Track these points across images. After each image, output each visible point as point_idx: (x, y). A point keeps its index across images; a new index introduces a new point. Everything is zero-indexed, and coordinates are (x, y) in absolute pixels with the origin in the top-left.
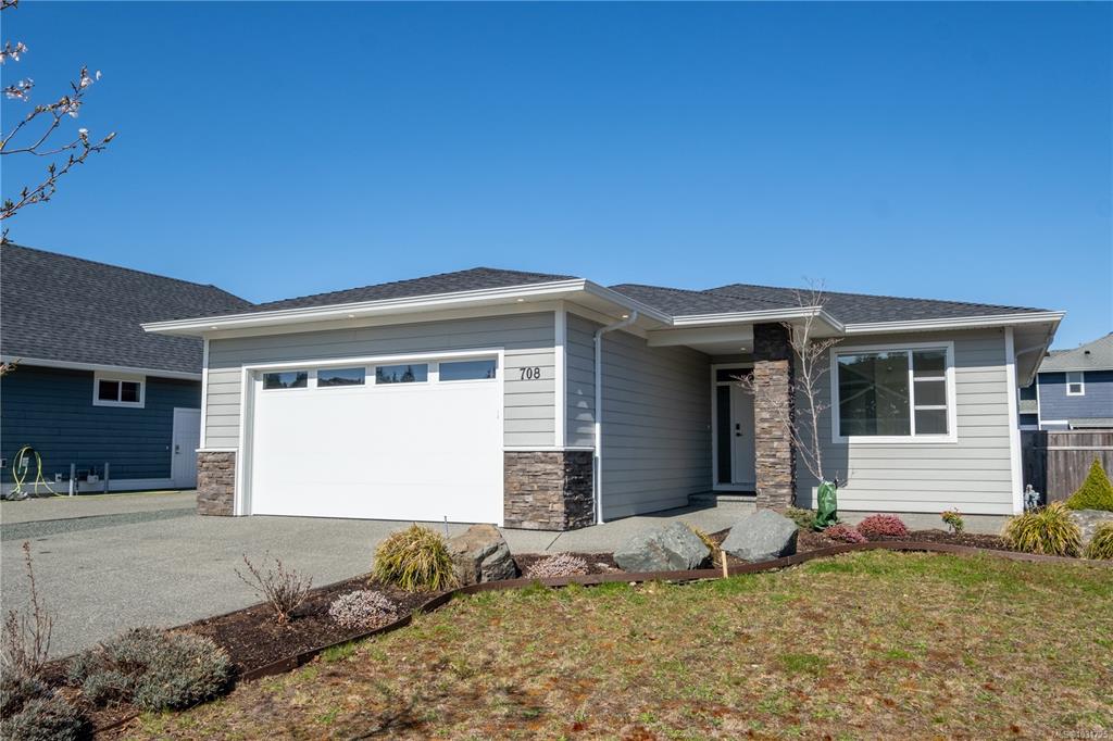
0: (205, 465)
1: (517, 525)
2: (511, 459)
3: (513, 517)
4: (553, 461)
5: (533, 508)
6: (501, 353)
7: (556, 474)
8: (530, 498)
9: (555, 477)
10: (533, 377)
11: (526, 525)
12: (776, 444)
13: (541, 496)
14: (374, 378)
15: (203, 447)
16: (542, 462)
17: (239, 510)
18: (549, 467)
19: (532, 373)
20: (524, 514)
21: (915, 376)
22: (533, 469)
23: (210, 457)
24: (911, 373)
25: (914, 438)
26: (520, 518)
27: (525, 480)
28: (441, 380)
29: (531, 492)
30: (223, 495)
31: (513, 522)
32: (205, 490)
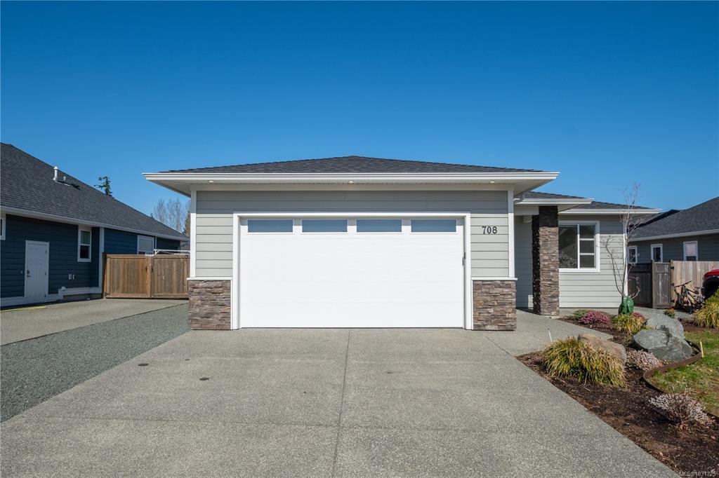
0: (195, 290)
1: (482, 328)
2: (477, 286)
3: (479, 323)
4: (508, 286)
5: (494, 316)
6: (468, 216)
7: (511, 294)
8: (491, 311)
9: (510, 296)
10: (492, 233)
11: (488, 327)
12: (551, 274)
13: (499, 309)
14: (355, 227)
15: (193, 275)
16: (500, 287)
17: (234, 326)
18: (506, 290)
19: (492, 230)
20: (487, 321)
21: (580, 237)
22: (495, 292)
23: (201, 284)
24: (579, 236)
25: (579, 270)
26: (485, 323)
27: (489, 299)
28: (412, 231)
29: (491, 306)
30: (217, 314)
31: (479, 326)
32: (197, 310)
